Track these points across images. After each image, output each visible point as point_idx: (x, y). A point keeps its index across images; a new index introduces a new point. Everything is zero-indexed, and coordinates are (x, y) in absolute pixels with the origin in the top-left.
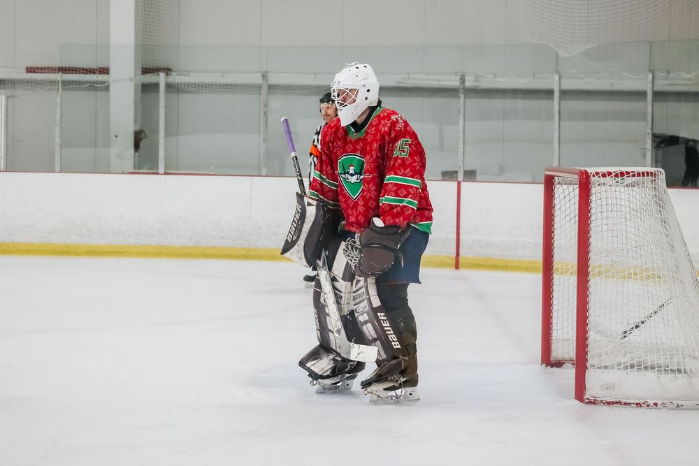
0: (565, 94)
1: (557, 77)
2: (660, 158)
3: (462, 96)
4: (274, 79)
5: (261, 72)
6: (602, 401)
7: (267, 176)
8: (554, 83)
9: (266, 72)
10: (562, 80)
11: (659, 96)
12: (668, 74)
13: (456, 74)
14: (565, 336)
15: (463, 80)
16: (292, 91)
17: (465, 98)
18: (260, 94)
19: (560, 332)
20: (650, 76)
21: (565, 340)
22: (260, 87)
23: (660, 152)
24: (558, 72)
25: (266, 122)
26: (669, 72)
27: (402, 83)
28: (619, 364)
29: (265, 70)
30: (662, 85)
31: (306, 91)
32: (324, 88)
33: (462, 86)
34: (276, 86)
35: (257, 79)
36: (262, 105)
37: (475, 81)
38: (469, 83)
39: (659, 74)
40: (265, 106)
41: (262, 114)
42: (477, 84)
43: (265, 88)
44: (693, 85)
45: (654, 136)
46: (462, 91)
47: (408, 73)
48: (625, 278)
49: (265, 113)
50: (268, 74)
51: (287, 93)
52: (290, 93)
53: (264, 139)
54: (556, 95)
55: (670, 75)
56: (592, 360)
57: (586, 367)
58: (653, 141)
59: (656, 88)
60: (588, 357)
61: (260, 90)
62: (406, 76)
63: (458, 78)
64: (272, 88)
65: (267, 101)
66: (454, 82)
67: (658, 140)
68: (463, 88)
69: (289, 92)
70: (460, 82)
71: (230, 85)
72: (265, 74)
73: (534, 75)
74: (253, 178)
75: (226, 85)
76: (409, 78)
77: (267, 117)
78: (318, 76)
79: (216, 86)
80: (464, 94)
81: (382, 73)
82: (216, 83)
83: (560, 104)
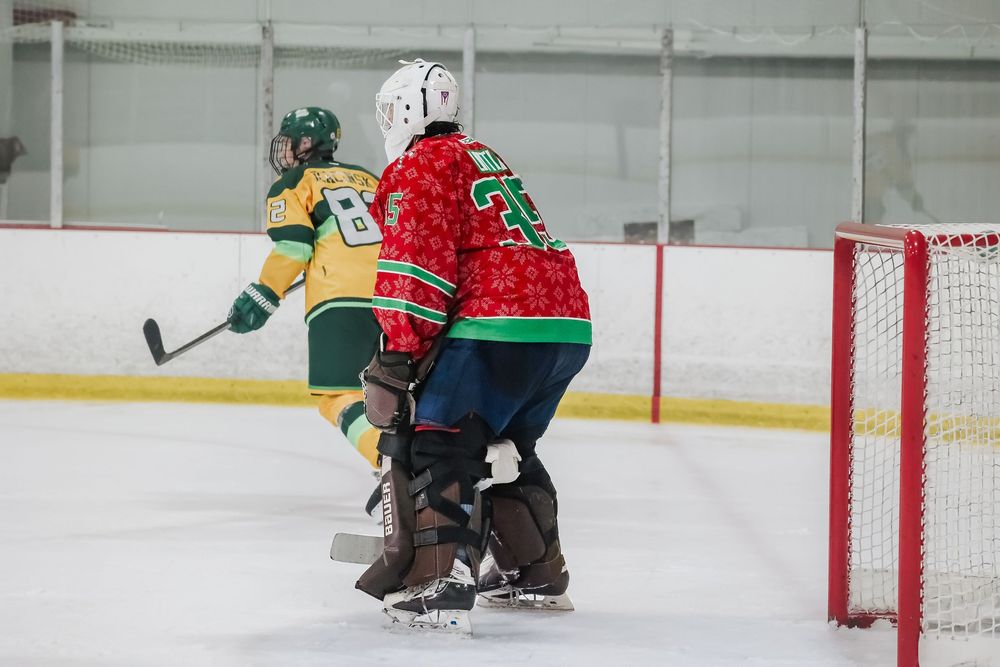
0: (876, 66)
1: (859, 34)
3: (667, 73)
4: (285, 36)
5: (259, 22)
8: (853, 44)
9: (270, 22)
10: (870, 39)
13: (655, 27)
14: (877, 565)
15: (668, 40)
16: (323, 62)
17: (673, 75)
18: (257, 66)
19: (866, 556)
21: (875, 571)
22: (256, 51)
24: (863, 25)
25: (271, 124)
27: (546, 44)
28: (987, 623)
29: (268, 17)
31: (351, 61)
32: (386, 56)
33: (666, 53)
34: (291, 50)
35: (250, 35)
36: (262, 89)
37: (693, 41)
38: (681, 45)
40: (267, 90)
41: (262, 109)
42: (697, 47)
43: (268, 53)
46: (666, 62)
47: (558, 27)
49: (267, 106)
50: (274, 25)
51: (312, 66)
52: (319, 65)
54: (859, 68)
56: (930, 613)
57: (920, 629)
60: (924, 608)
61: (258, 59)
62: (553, 31)
63: (659, 34)
64: (279, 52)
65: (273, 80)
66: (652, 44)
68: (669, 57)
69: (316, 62)
70: (664, 44)
71: (197, 48)
72: (267, 25)
73: (813, 30)
74: (243, 236)
75: (189, 48)
76: (559, 35)
77: (271, 114)
78: (373, 30)
79: (167, 49)
80: (672, 67)
81: (505, 26)
82: (167, 44)
83: (865, 89)
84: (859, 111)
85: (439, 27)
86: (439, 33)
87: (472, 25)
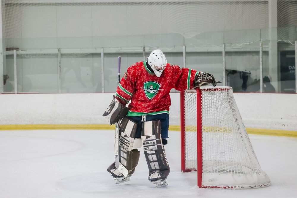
0: (188, 54)
1: (184, 47)
2: (229, 80)
3: (144, 56)
4: (64, 51)
5: (58, 49)
6: (209, 186)
7: (62, 93)
8: (183, 50)
9: (60, 48)
10: (186, 48)
11: (228, 53)
12: (231, 45)
13: (141, 47)
14: (191, 159)
15: (144, 49)
18: (57, 58)
19: (189, 157)
20: (224, 46)
21: (191, 160)
22: (57, 55)
23: (229, 77)
24: (185, 45)
25: (61, 70)
26: (231, 43)
27: (118, 51)
28: (216, 170)
30: (229, 49)
31: (77, 56)
32: (85, 55)
33: (144, 52)
34: (64, 54)
35: (56, 51)
36: (59, 63)
37: (149, 49)
38: (147, 51)
39: (227, 45)
40: (60, 63)
41: (59, 67)
42: (150, 51)
43: (60, 55)
44: (242, 48)
45: (226, 71)
46: (144, 54)
47: (121, 47)
48: (222, 132)
49: (60, 66)
50: (61, 49)
52: (70, 57)
53: (60, 77)
54: (184, 54)
55: (232, 45)
56: (204, 169)
57: (202, 172)
58: (226, 73)
59: (226, 50)
60: (203, 168)
61: (58, 57)
62: (120, 48)
63: (142, 48)
64: (62, 55)
65: (61, 61)
66: (141, 50)
67: (228, 72)
68: (144, 53)
70: (143, 51)
71: (44, 54)
72: (59, 49)
73: (174, 47)
74: (56, 94)
75: (43, 55)
76: (121, 49)
77: (61, 68)
78: (82, 49)
79: (38, 55)
80: (145, 55)
81: (110, 47)
82: (38, 54)
83: (186, 59)
84: (185, 63)
85: (96, 48)
86: (96, 49)
87: (103, 48)
